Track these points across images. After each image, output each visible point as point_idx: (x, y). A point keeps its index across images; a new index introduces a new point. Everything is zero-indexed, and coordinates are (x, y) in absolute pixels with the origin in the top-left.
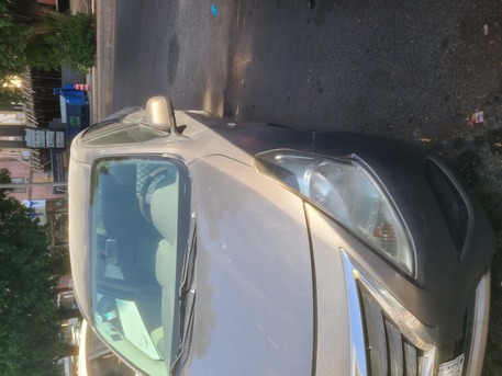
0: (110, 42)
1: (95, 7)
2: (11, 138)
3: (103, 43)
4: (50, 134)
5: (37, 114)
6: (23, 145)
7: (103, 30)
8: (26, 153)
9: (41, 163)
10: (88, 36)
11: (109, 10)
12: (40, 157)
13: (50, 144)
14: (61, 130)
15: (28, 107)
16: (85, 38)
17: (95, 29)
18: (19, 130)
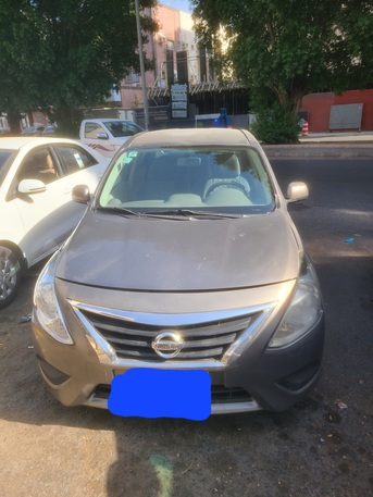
0: (280, 156)
1: (306, 143)
2: (175, 72)
3: (278, 150)
4: (185, 105)
5: (200, 94)
6: (171, 82)
7: (289, 150)
8: (163, 84)
9: (156, 98)
10: (282, 138)
11: (307, 154)
12: (161, 97)
13: (175, 105)
14: (188, 115)
15: (207, 86)
16: (281, 134)
17: (288, 143)
18: (184, 79)
